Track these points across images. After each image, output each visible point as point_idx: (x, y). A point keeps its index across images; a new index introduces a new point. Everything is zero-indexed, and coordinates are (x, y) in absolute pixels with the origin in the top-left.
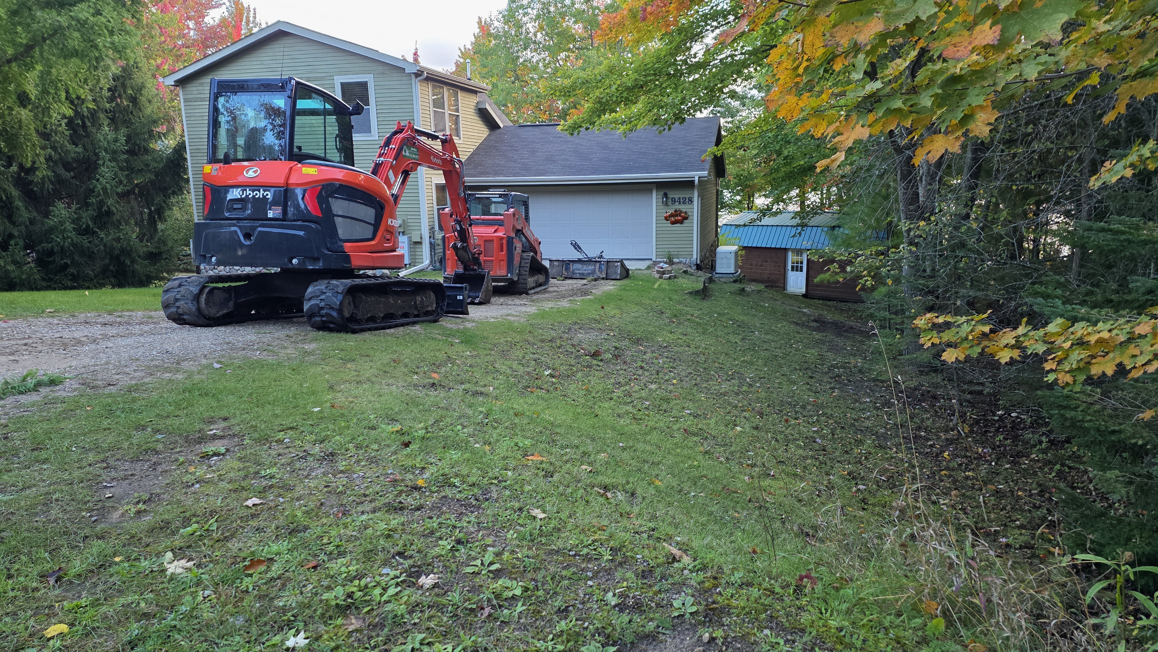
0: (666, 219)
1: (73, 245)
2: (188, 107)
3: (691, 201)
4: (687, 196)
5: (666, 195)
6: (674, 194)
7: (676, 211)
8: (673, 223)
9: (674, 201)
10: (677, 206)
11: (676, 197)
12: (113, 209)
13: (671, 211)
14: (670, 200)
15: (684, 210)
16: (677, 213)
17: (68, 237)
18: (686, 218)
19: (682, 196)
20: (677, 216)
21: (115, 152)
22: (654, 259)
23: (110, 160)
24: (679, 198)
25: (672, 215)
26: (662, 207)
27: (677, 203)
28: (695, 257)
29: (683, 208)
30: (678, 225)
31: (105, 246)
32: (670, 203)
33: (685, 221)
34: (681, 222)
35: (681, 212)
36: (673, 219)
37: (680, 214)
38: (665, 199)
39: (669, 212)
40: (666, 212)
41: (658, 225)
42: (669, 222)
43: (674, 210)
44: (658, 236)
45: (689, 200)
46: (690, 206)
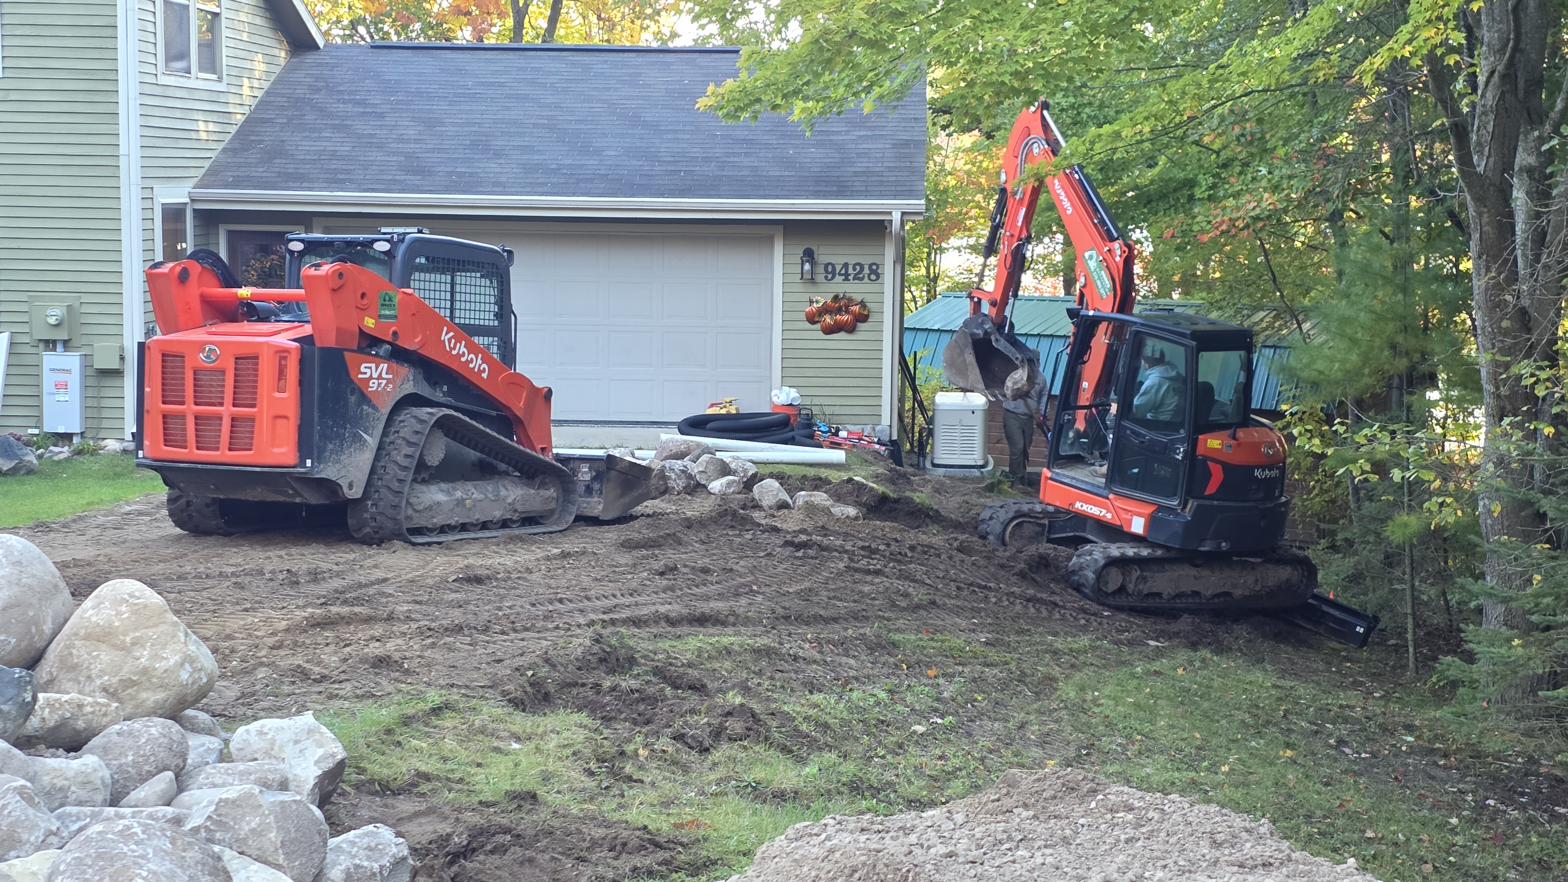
0: (812, 319)
3: (875, 273)
4: (866, 261)
5: (809, 255)
6: (828, 254)
7: (836, 298)
8: (829, 330)
9: (831, 272)
10: (839, 287)
11: (838, 261)
13: (822, 300)
15: (858, 298)
16: (839, 304)
18: (863, 318)
19: (852, 261)
20: (839, 311)
24: (846, 265)
25: (825, 310)
26: (799, 287)
27: (839, 278)
28: (885, 420)
29: (855, 290)
30: (842, 335)
32: (820, 278)
33: (861, 326)
34: (850, 329)
35: (850, 300)
36: (828, 319)
37: (847, 307)
38: (807, 267)
39: (817, 302)
40: (811, 302)
41: (789, 335)
42: (818, 326)
43: (832, 295)
44: (789, 364)
45: (872, 272)
46: (873, 287)
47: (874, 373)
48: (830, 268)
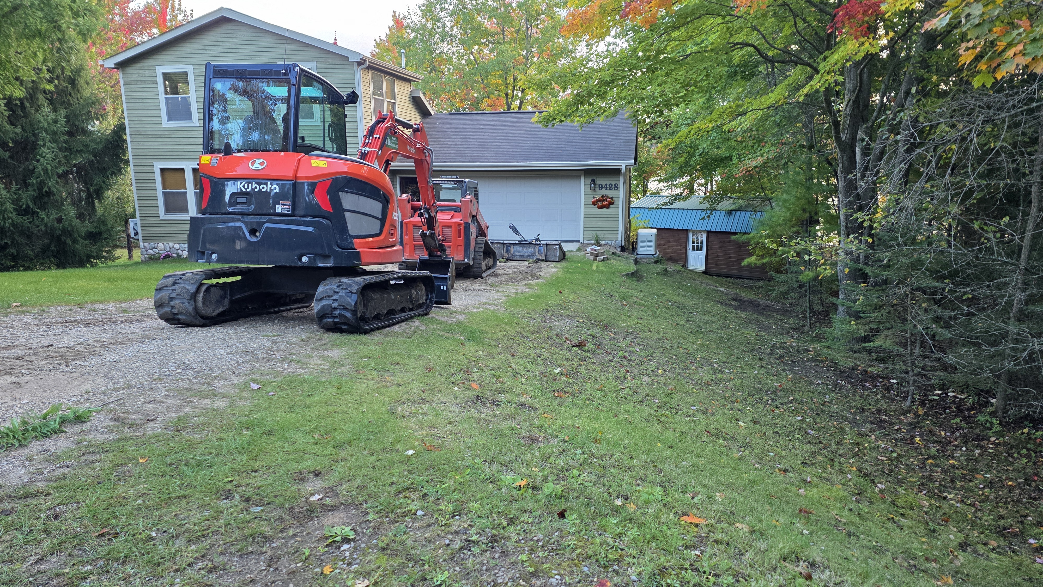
0: (594, 203)
1: (13, 225)
2: (128, 90)
3: (617, 187)
4: (613, 183)
5: (593, 181)
6: (601, 181)
7: (603, 196)
8: (600, 208)
9: (601, 187)
10: (604, 192)
11: (604, 183)
12: (55, 190)
13: (598, 197)
14: (597, 186)
15: (610, 196)
16: (604, 199)
17: (9, 218)
18: (612, 203)
19: (608, 183)
20: (603, 201)
21: (55, 133)
22: (582, 241)
23: (50, 141)
24: (606, 185)
25: (599, 200)
26: (590, 193)
27: (604, 189)
28: (620, 239)
29: (610, 193)
30: (605, 209)
31: (46, 226)
32: (597, 189)
33: (611, 206)
34: (607, 207)
35: (608, 197)
36: (600, 204)
37: (606, 199)
38: (593, 185)
39: (596, 198)
40: (594, 198)
41: (586, 210)
42: (596, 206)
43: (601, 195)
44: (586, 219)
45: (616, 187)
46: (616, 192)
47: (616, 222)
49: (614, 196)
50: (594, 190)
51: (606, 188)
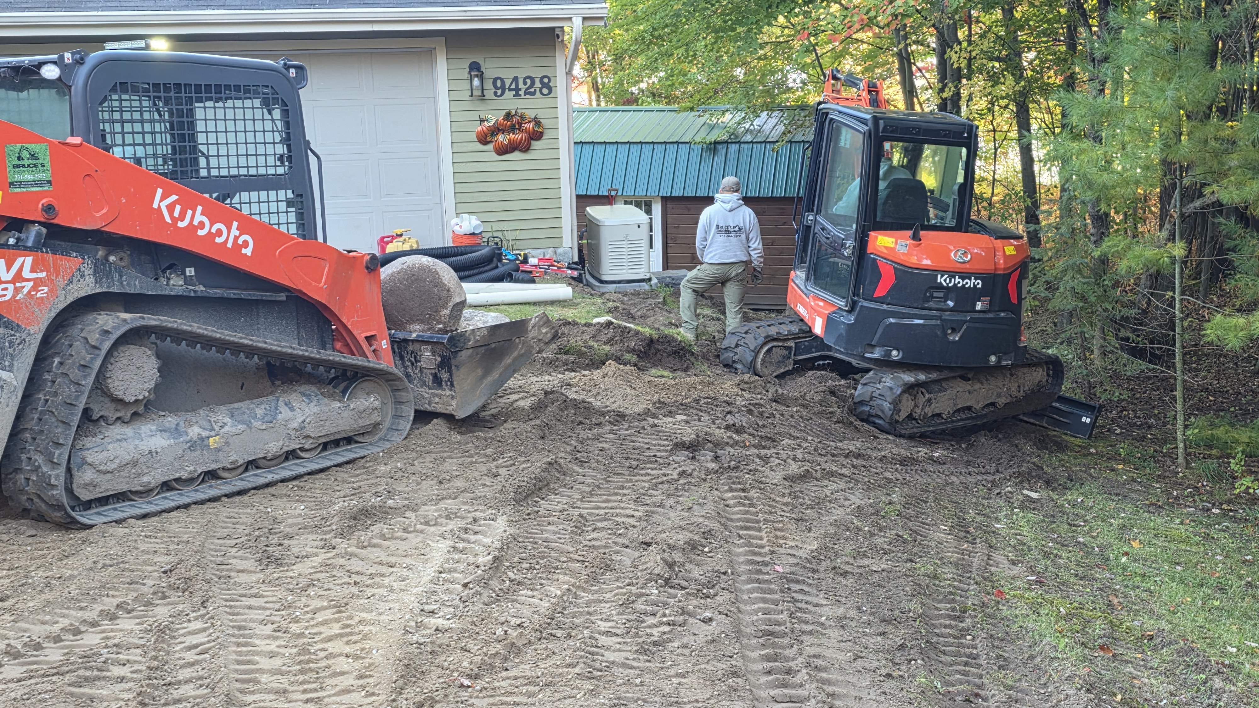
0: (483, 139)
3: (547, 86)
4: (537, 74)
5: (475, 70)
6: (498, 68)
7: (508, 116)
8: (502, 151)
9: (500, 87)
10: (511, 103)
11: (508, 75)
13: (494, 117)
14: (489, 85)
15: (531, 114)
16: (511, 122)
18: (538, 136)
19: (522, 74)
20: (512, 129)
24: (516, 79)
25: (496, 130)
26: (468, 106)
27: (509, 94)
28: (567, 242)
29: (528, 106)
30: (516, 155)
32: (489, 94)
33: (535, 144)
34: (524, 147)
35: (523, 117)
36: (501, 138)
37: (520, 124)
38: (476, 82)
39: (487, 120)
40: (482, 121)
41: (460, 158)
42: (490, 147)
43: (504, 112)
44: (460, 188)
45: (544, 85)
46: (546, 102)
47: (552, 193)
48: (499, 83)
49: (541, 114)
50: (482, 97)
51: (517, 90)
